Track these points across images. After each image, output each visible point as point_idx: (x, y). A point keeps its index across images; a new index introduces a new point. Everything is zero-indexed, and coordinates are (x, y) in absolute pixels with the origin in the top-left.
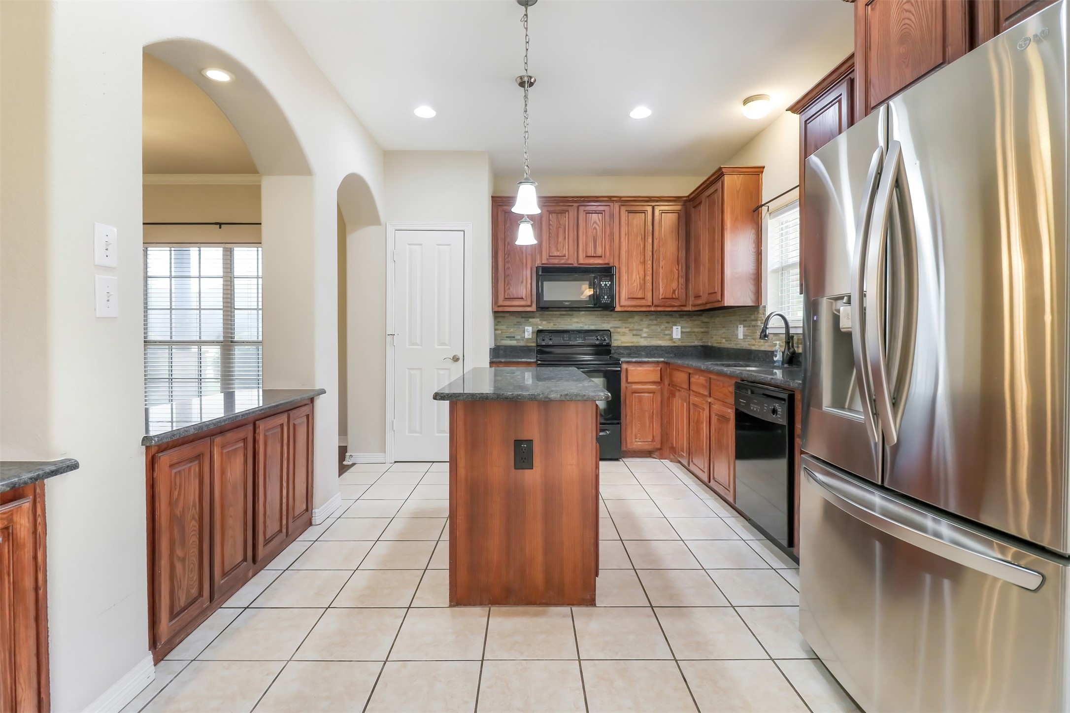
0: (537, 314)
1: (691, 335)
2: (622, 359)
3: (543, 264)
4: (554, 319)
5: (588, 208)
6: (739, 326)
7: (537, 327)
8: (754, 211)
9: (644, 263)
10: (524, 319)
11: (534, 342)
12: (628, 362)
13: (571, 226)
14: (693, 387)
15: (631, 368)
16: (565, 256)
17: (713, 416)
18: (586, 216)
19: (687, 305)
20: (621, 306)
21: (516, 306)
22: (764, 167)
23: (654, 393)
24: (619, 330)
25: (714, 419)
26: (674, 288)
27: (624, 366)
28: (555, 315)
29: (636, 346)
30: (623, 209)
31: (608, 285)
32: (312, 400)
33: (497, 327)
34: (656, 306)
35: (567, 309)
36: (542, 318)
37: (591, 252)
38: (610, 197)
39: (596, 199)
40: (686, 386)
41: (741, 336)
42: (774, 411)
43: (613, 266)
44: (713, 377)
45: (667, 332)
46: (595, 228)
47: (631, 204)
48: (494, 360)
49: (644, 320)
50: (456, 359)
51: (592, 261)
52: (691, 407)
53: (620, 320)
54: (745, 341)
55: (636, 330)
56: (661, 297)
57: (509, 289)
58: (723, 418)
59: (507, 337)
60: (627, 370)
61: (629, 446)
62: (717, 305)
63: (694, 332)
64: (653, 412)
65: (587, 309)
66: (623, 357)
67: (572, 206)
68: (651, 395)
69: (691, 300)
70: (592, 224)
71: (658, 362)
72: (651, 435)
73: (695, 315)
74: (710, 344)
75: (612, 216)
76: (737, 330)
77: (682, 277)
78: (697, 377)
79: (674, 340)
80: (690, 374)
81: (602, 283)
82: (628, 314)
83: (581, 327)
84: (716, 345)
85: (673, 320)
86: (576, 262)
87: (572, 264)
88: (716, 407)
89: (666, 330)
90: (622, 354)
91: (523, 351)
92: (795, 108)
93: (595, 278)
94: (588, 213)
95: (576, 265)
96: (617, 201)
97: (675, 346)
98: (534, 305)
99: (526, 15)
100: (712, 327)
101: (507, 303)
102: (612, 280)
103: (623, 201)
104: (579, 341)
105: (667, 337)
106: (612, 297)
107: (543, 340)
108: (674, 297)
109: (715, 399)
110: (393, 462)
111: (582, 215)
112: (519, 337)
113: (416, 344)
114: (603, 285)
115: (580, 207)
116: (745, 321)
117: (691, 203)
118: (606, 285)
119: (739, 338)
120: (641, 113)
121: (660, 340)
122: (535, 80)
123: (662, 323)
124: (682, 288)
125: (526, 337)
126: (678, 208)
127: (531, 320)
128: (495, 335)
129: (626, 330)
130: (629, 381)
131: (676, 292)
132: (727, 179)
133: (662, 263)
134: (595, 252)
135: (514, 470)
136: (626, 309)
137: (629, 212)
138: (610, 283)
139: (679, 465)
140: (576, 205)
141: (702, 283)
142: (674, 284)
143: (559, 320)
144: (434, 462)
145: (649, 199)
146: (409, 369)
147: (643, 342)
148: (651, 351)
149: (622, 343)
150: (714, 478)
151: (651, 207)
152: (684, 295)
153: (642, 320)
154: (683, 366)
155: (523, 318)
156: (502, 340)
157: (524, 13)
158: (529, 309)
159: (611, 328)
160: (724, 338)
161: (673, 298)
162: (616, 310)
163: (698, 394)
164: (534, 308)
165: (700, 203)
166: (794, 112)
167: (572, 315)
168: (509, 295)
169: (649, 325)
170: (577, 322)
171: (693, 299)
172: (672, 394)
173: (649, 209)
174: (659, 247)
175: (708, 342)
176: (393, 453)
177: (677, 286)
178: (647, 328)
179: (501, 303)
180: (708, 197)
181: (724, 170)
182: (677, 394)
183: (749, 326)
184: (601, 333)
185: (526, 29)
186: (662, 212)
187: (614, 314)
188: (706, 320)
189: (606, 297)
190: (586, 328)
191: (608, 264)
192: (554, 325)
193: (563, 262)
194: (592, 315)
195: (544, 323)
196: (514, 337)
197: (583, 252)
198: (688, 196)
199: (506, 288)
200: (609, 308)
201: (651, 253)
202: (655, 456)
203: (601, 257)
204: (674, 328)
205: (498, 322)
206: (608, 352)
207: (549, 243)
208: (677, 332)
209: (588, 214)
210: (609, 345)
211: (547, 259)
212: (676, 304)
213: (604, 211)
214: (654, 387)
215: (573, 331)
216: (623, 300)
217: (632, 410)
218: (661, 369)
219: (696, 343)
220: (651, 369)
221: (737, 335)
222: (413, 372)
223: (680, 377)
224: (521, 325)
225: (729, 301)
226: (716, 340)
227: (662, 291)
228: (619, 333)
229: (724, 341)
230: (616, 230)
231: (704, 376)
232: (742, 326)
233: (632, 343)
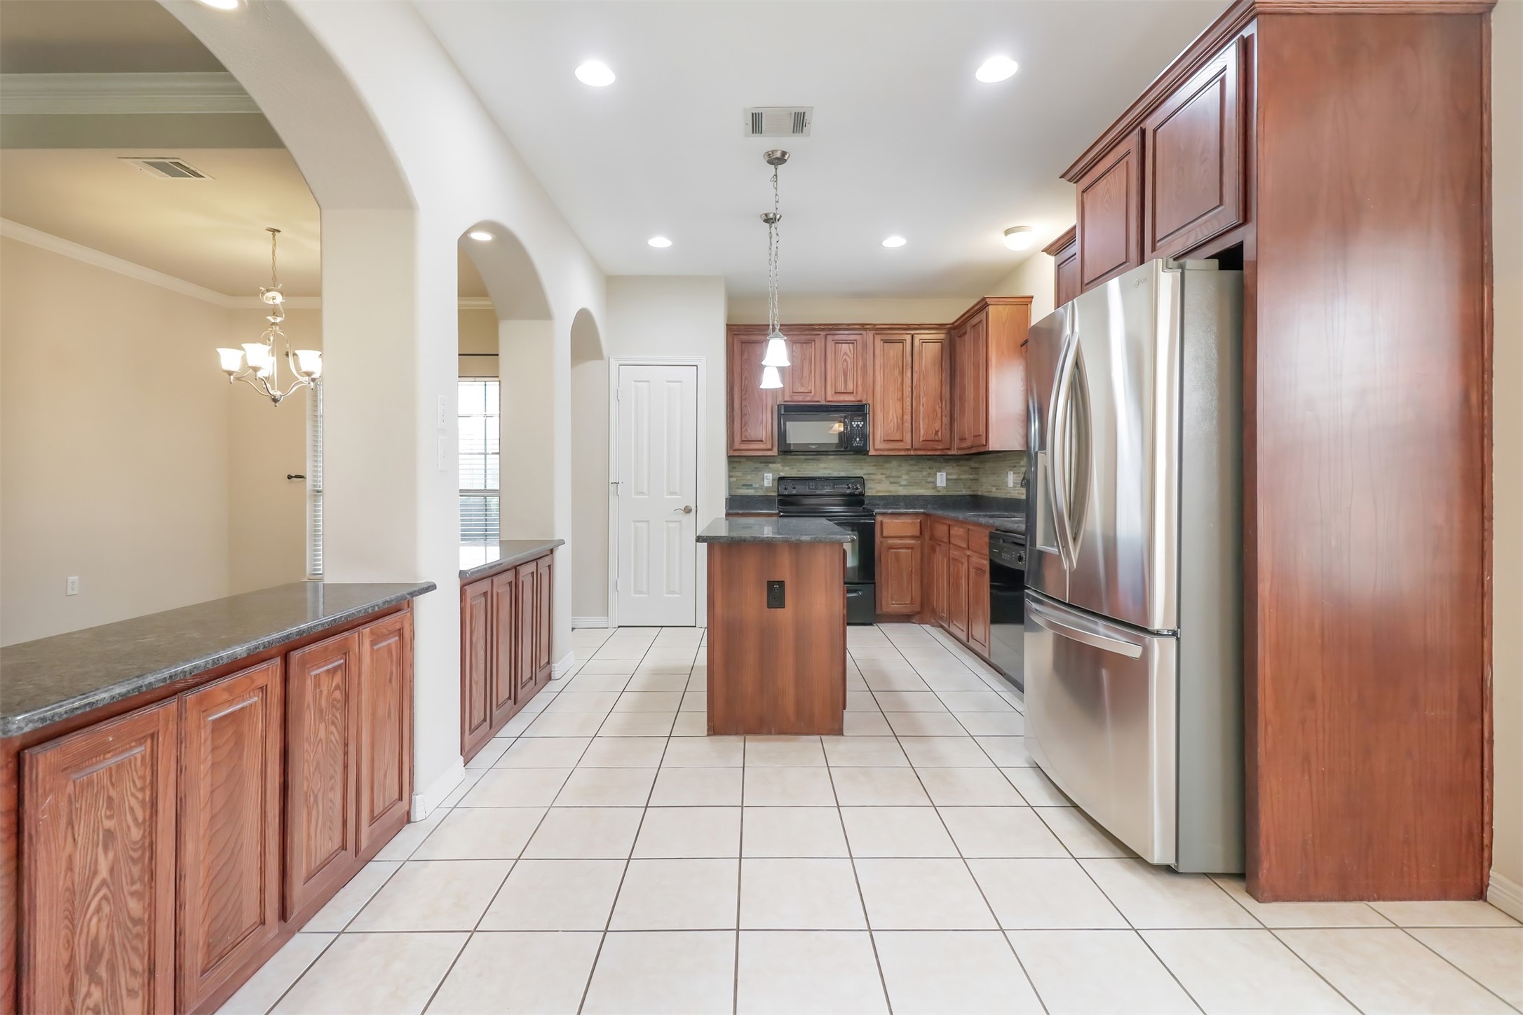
0: (779, 459)
1: (957, 483)
2: (876, 511)
3: (785, 402)
4: (798, 464)
5: (837, 337)
6: (1009, 473)
7: (779, 474)
8: (1022, 346)
9: (902, 399)
10: (762, 465)
11: (774, 491)
12: (883, 514)
13: (818, 358)
14: (953, 541)
15: (886, 520)
16: (811, 392)
17: (971, 569)
18: (835, 347)
19: (953, 449)
20: (876, 450)
21: (755, 449)
22: (1032, 297)
23: (912, 548)
24: (874, 477)
25: (972, 575)
26: (937, 429)
27: (879, 518)
28: (800, 459)
29: (894, 496)
30: (878, 338)
31: (861, 426)
32: (552, 551)
33: (732, 474)
34: (916, 449)
35: (814, 453)
36: (785, 463)
37: (841, 388)
38: (863, 325)
39: (849, 327)
40: (946, 540)
41: (1011, 484)
42: (1020, 559)
43: (866, 404)
44: (971, 527)
45: (930, 479)
46: (845, 360)
47: (887, 332)
48: (731, 511)
49: (903, 465)
50: (687, 510)
51: (842, 398)
52: (951, 561)
53: (874, 466)
54: (1015, 490)
55: (894, 477)
56: (921, 439)
57: (747, 430)
58: (979, 570)
59: (743, 485)
60: (882, 523)
61: (885, 610)
62: (982, 449)
63: (961, 479)
64: (911, 571)
65: (836, 453)
66: (876, 508)
67: (819, 334)
68: (910, 551)
69: (956, 443)
70: (842, 353)
71: (917, 514)
72: (910, 597)
73: (962, 460)
74: (980, 493)
75: (865, 346)
76: (1007, 477)
77: (945, 416)
78: (956, 529)
79: (938, 489)
80: (949, 526)
81: (853, 423)
82: (884, 459)
83: (829, 474)
84: (986, 494)
85: (937, 465)
86: (823, 399)
87: (819, 402)
88: (975, 560)
89: (928, 477)
90: (878, 505)
91: (764, 501)
92: (1049, 251)
93: (845, 418)
94: (837, 342)
95: (823, 403)
96: (870, 330)
97: (939, 496)
98: (775, 449)
99: (776, 175)
100: (983, 474)
101: (744, 446)
102: (864, 420)
103: (878, 329)
104: (828, 490)
105: (930, 485)
106: (865, 437)
107: (786, 489)
108: (937, 438)
109: (973, 551)
110: (617, 626)
111: (830, 345)
112: (757, 486)
113: (643, 493)
114: (855, 426)
115: (828, 337)
116: (1015, 466)
117: (957, 331)
118: (858, 426)
119: (1009, 486)
120: (894, 242)
121: (921, 489)
122: (781, 216)
123: (924, 468)
124: (946, 429)
125: (766, 485)
126: (942, 336)
127: (771, 465)
128: (730, 483)
129: (882, 477)
130: (884, 535)
131: (940, 433)
132: (992, 310)
133: (923, 400)
134: (845, 387)
135: (767, 609)
136: (881, 453)
137: (886, 341)
138: (862, 423)
139: (942, 630)
140: (823, 333)
141: (966, 424)
142: (936, 425)
143: (804, 465)
144: (662, 627)
145: (908, 327)
146: (635, 521)
147: (902, 491)
148: (911, 501)
149: (877, 492)
150: (972, 636)
151: (910, 336)
152: (948, 436)
153: (900, 466)
154: (945, 518)
155: (761, 463)
156: (738, 488)
157: (774, 173)
158: (769, 453)
159: (865, 475)
160: (994, 486)
161: (936, 441)
162: (870, 454)
163: (958, 547)
164: (775, 452)
165: (965, 333)
166: (1049, 254)
167: (819, 460)
168: (747, 437)
169: (910, 471)
170: (825, 468)
171: (958, 441)
172: (933, 550)
173: (908, 338)
174: (920, 382)
175: (977, 490)
176: (616, 618)
177: (940, 426)
178: (907, 474)
179: (737, 446)
180: (974, 326)
181: (987, 300)
182: (938, 549)
183: (1019, 473)
184: (852, 480)
185: (776, 188)
186: (923, 342)
187: (868, 459)
188: (974, 465)
189: (858, 439)
190: (836, 474)
191: (861, 401)
192: (798, 471)
193: (808, 399)
194: (841, 459)
195: (787, 468)
196: (751, 485)
197: (832, 388)
198: (953, 324)
199: (743, 430)
200: (862, 451)
201: (910, 389)
202: (914, 621)
203: (853, 393)
204: (938, 474)
205: (734, 468)
206: (861, 503)
207: (793, 378)
208: (941, 479)
209: (837, 345)
210: (862, 494)
211: (791, 396)
212: (940, 448)
213: (856, 340)
214: (913, 542)
215: (820, 478)
216: (877, 443)
217: (887, 568)
218: (921, 521)
219: (964, 492)
220: (910, 521)
221: (1007, 483)
222: (639, 525)
223: (941, 530)
224: (760, 471)
225: (994, 445)
226: (986, 488)
227: (923, 431)
228: (874, 480)
229: (994, 489)
230: (870, 362)
231: (963, 528)
232: (1012, 473)
233: (889, 491)
